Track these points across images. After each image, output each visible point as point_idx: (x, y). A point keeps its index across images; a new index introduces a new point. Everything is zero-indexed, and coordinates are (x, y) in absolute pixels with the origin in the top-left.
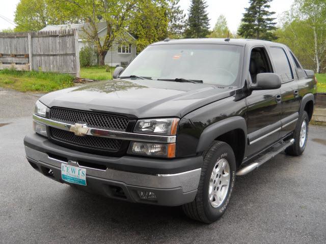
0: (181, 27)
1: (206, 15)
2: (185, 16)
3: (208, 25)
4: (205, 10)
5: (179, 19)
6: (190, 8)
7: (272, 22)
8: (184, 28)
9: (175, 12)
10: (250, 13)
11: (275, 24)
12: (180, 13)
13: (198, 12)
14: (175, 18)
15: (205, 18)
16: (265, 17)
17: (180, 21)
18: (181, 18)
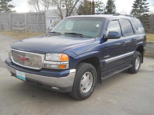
0: (102, 10)
1: (114, 5)
2: (104, 5)
3: (115, 10)
4: (114, 3)
5: (102, 7)
6: (107, 2)
7: (147, 8)
8: (104, 11)
9: (100, 3)
10: (136, 4)
11: (148, 9)
12: (102, 4)
13: (110, 4)
14: (100, 6)
15: (114, 6)
16: (143, 6)
17: (102, 8)
18: (102, 6)
